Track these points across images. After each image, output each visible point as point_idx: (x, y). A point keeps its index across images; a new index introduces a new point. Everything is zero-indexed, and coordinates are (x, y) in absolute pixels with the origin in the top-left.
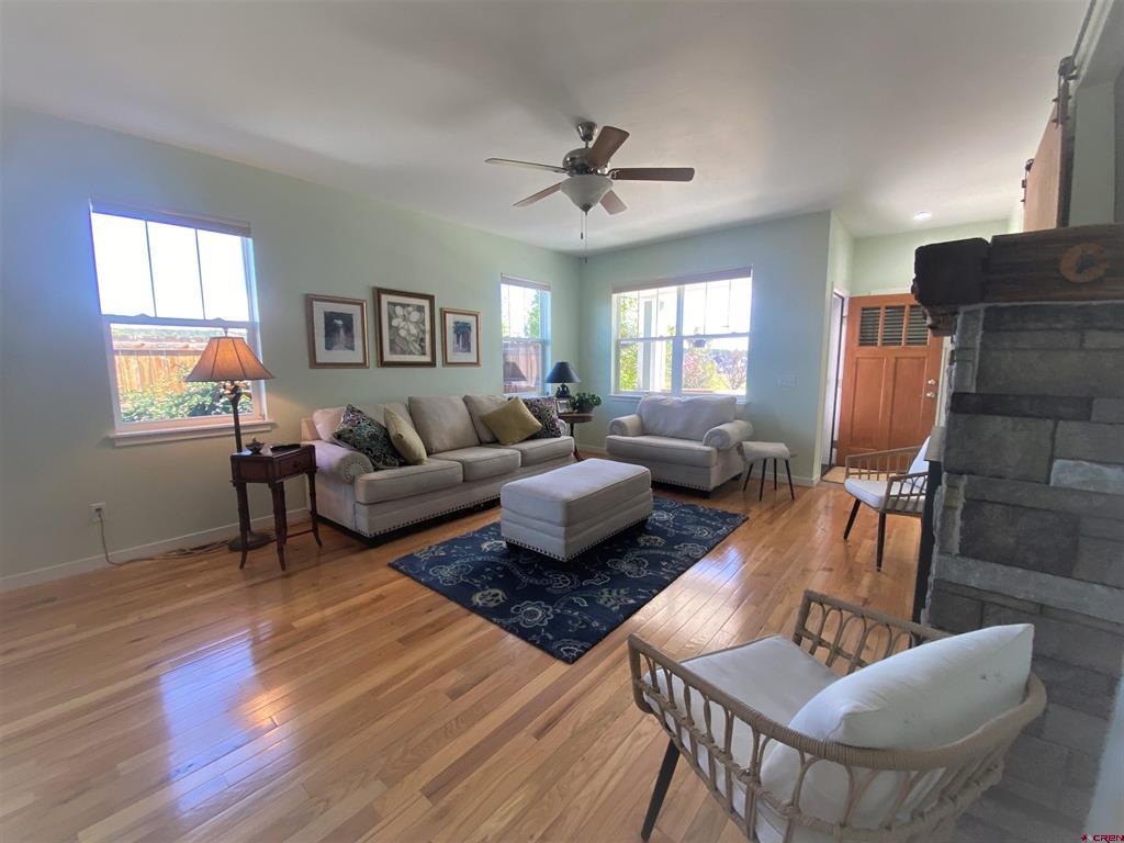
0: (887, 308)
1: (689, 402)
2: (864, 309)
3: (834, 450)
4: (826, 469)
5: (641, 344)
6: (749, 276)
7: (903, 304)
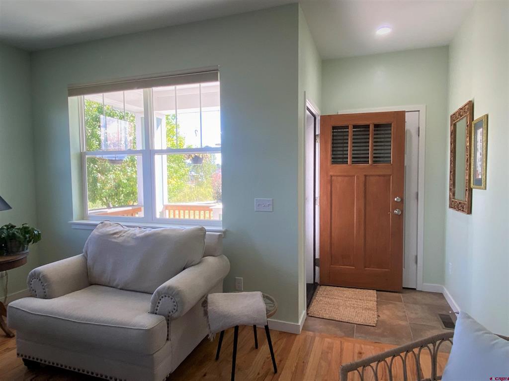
0: (355, 127)
1: (147, 237)
2: (334, 128)
3: (317, 268)
4: (312, 289)
5: (139, 158)
6: (216, 80)
7: (367, 123)
